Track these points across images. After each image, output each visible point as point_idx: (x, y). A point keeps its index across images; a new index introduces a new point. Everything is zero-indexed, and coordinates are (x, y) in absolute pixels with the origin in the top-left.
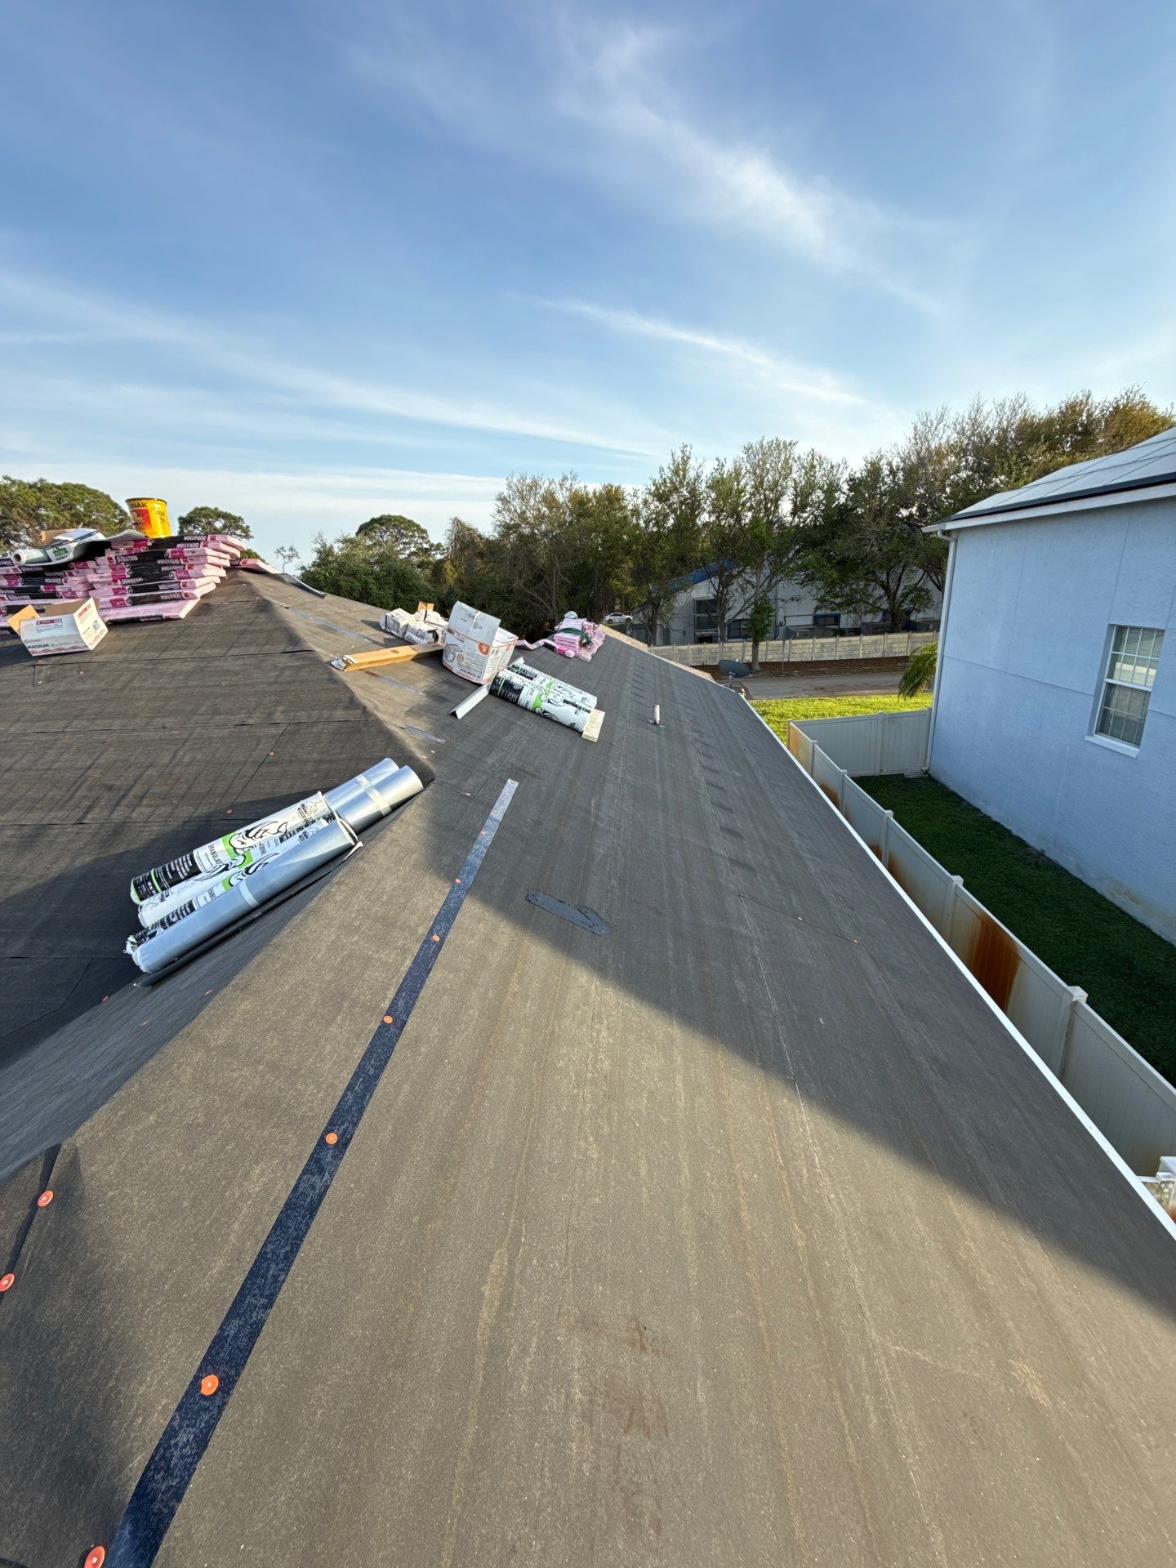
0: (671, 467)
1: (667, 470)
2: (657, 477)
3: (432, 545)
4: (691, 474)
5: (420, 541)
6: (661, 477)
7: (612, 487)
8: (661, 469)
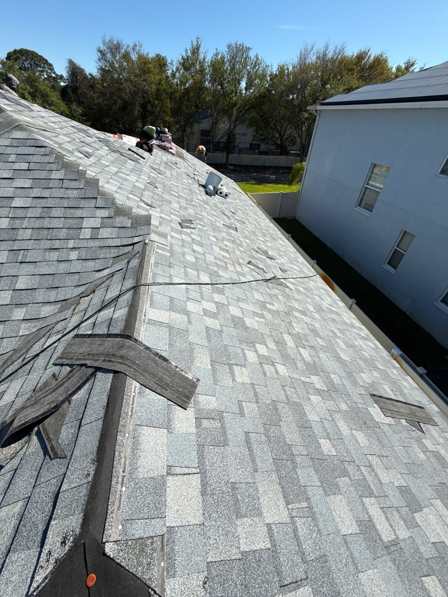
0: (191, 49)
1: (189, 51)
2: (184, 55)
3: (57, 75)
4: (201, 57)
5: (49, 71)
6: (186, 55)
7: (161, 56)
8: (186, 50)
